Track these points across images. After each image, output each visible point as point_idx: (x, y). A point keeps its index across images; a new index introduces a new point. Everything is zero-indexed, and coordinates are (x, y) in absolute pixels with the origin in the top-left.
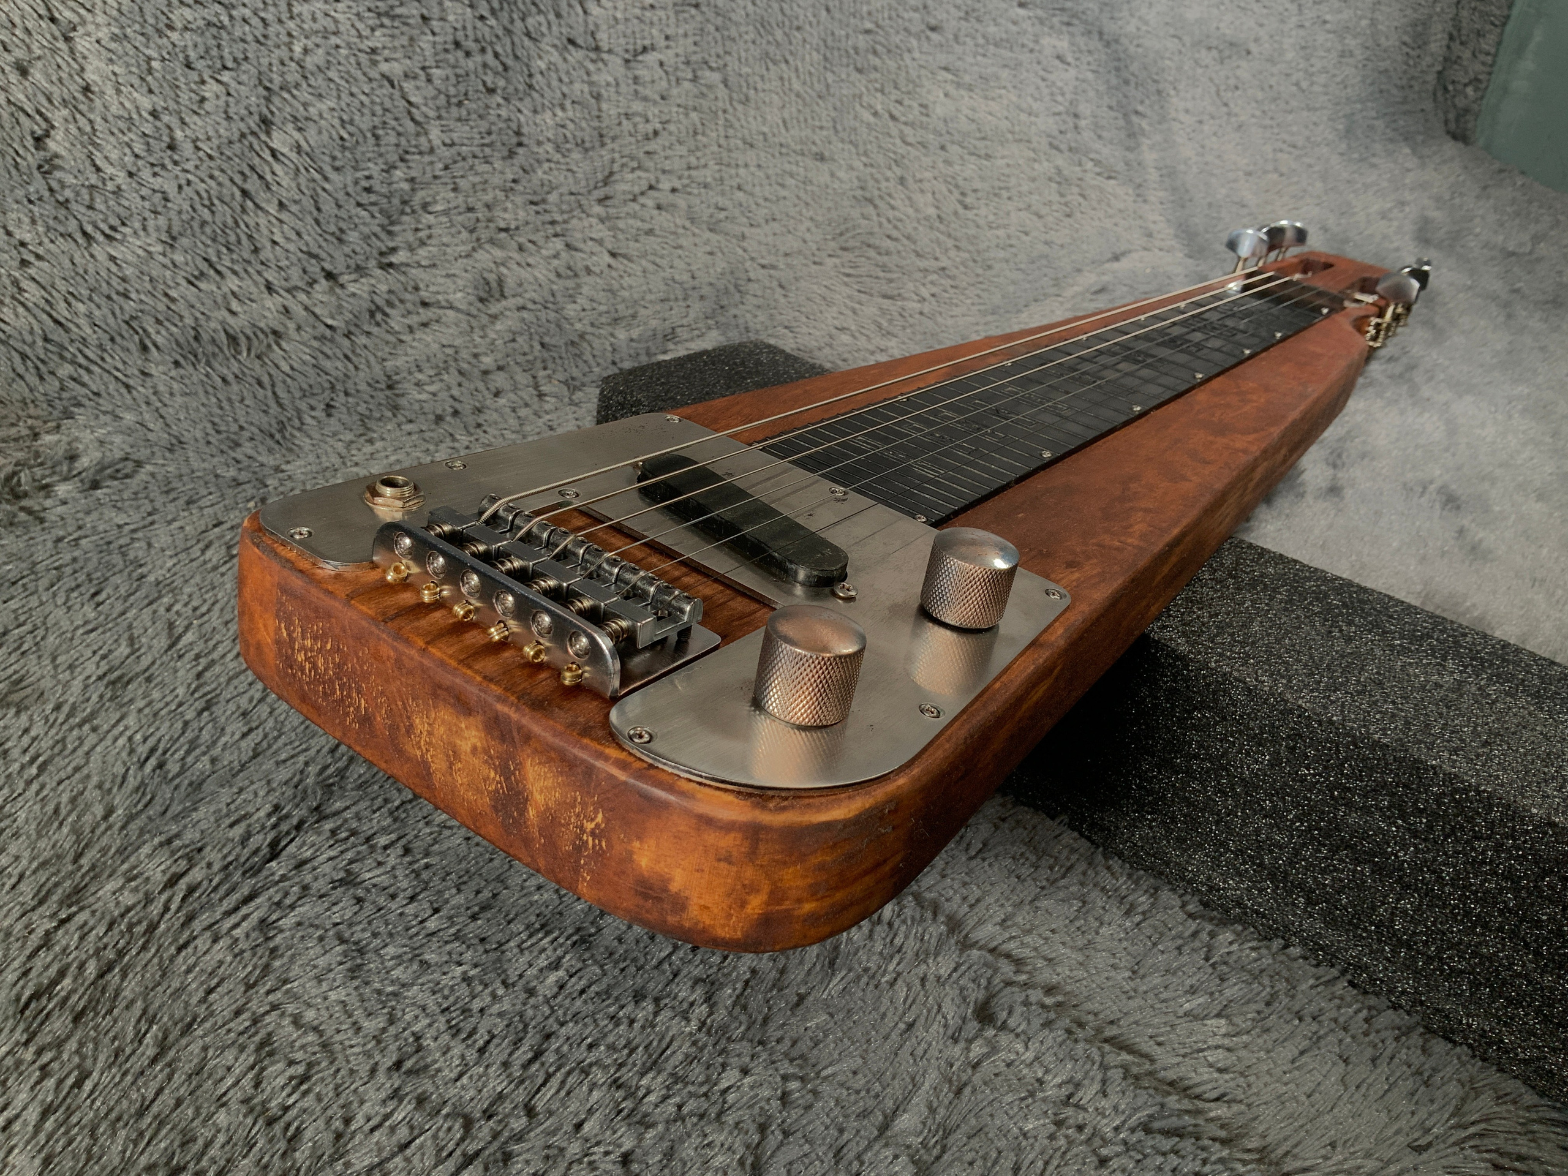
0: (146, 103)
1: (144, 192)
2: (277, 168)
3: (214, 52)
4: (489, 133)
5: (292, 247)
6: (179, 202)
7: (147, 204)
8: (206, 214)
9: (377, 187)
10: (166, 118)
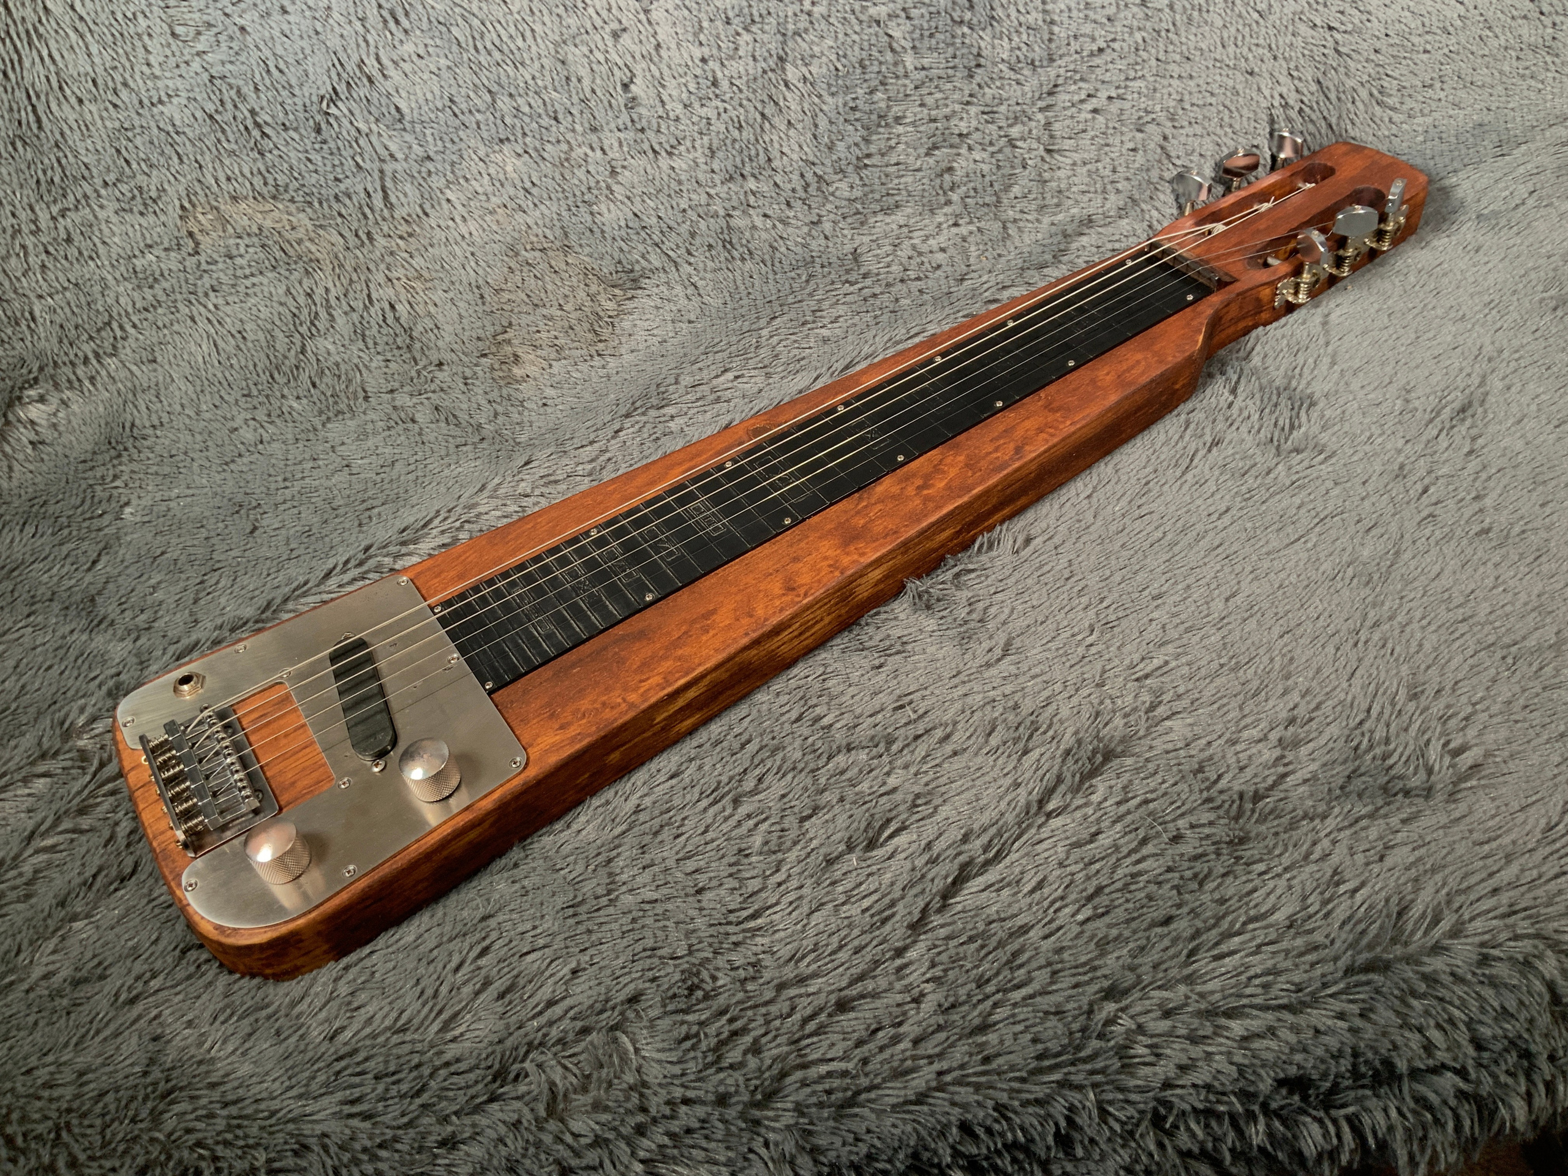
0: (697, 53)
1: (695, 119)
2: (788, 95)
3: (746, 11)
4: (954, 57)
5: (795, 157)
6: (718, 126)
7: (696, 128)
8: (736, 133)
9: (861, 107)
10: (711, 63)
